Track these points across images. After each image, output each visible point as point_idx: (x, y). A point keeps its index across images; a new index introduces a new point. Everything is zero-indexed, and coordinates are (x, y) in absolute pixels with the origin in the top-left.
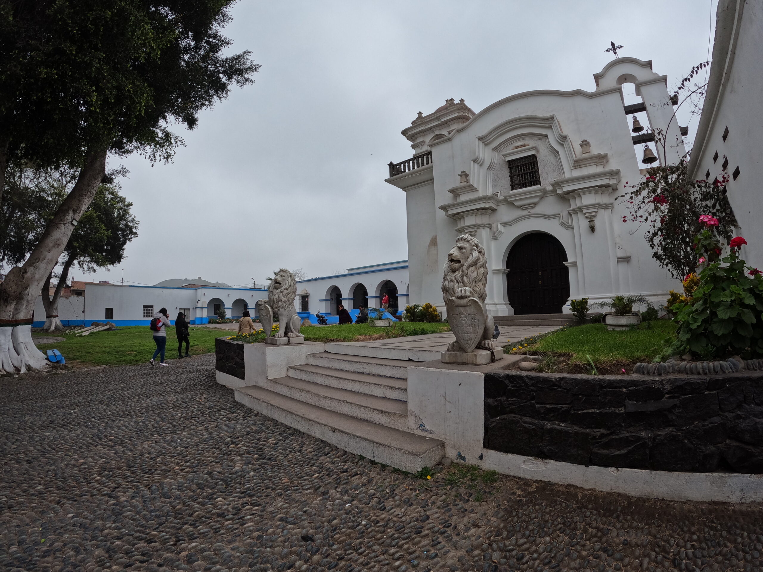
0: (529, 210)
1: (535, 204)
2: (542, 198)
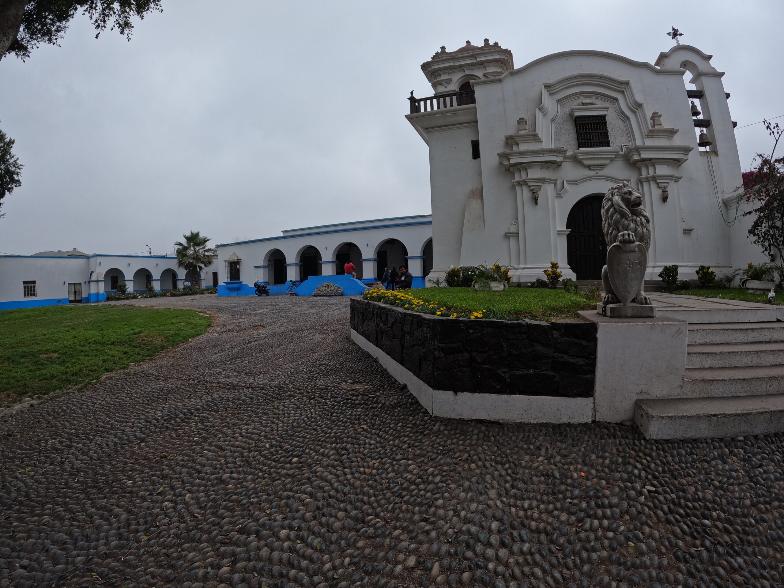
0: (597, 171)
1: (604, 165)
2: (612, 160)
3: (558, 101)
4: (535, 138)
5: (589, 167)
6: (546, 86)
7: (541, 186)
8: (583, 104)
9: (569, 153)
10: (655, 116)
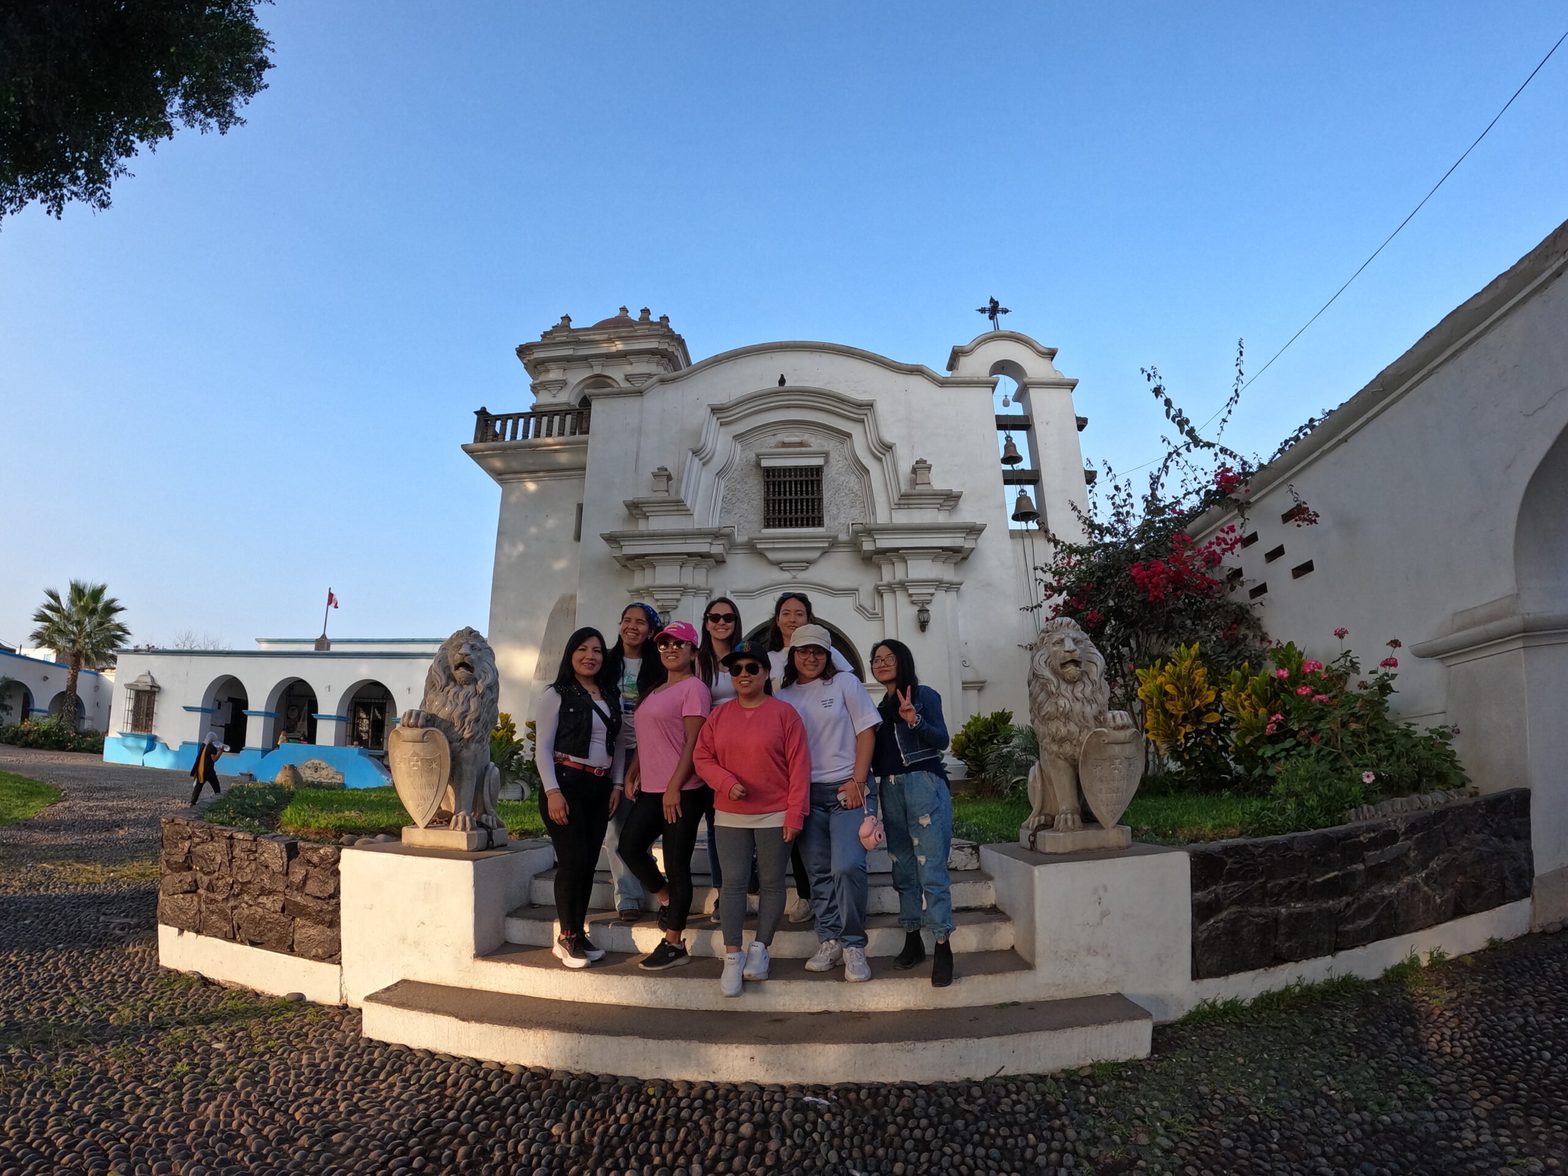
0: (794, 573)
1: (810, 562)
2: (825, 552)
3: (737, 437)
4: (678, 506)
5: (777, 564)
6: (715, 410)
7: (678, 600)
8: (784, 445)
9: (741, 538)
10: (921, 467)
